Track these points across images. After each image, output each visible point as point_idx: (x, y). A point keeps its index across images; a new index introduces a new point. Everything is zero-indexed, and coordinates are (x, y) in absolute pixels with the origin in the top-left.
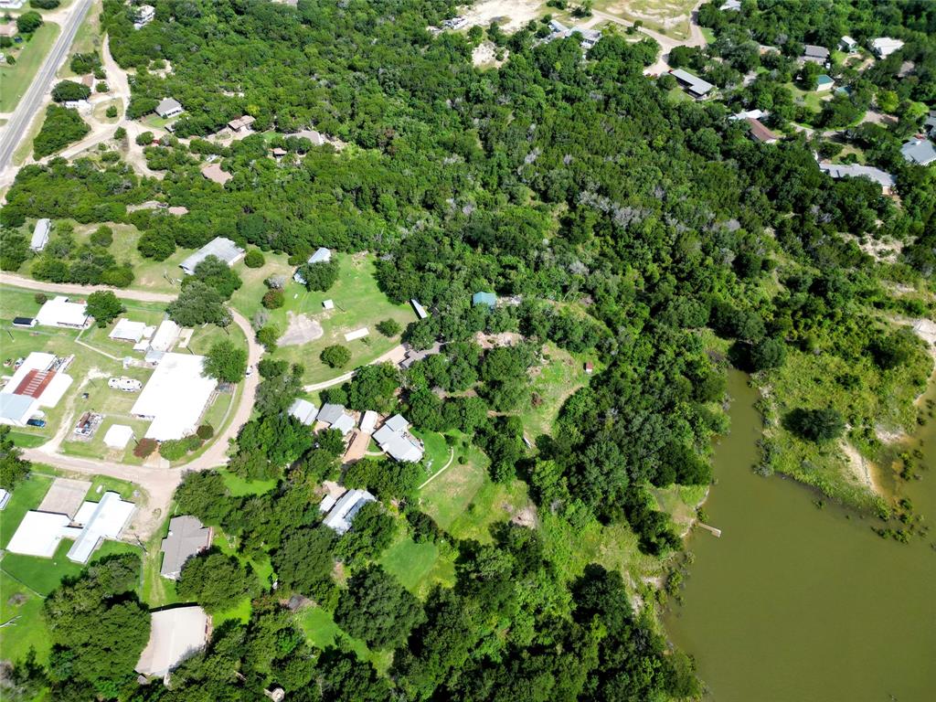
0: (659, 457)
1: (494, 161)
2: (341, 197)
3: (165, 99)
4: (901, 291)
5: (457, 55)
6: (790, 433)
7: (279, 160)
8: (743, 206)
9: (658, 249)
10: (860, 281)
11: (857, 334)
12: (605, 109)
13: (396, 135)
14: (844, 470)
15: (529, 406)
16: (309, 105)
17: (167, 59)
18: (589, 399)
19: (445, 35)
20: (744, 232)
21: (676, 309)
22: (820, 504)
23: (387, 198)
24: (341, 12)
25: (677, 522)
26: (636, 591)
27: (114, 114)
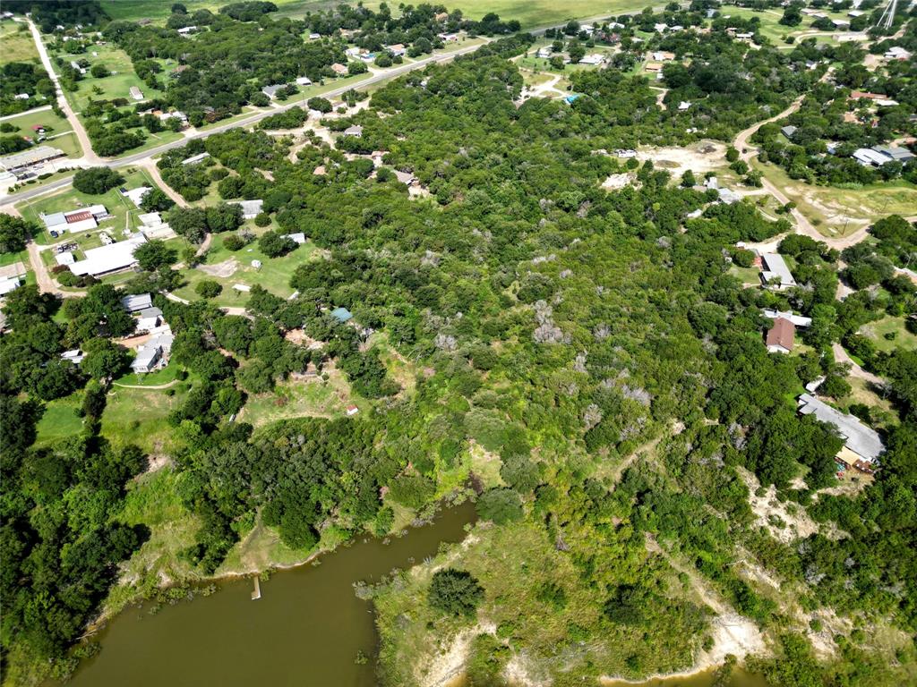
3: (358, 126)
6: (430, 585)
14: (427, 656)
15: (272, 401)
19: (606, 157)
25: (244, 560)
26: (144, 572)
27: (323, 123)
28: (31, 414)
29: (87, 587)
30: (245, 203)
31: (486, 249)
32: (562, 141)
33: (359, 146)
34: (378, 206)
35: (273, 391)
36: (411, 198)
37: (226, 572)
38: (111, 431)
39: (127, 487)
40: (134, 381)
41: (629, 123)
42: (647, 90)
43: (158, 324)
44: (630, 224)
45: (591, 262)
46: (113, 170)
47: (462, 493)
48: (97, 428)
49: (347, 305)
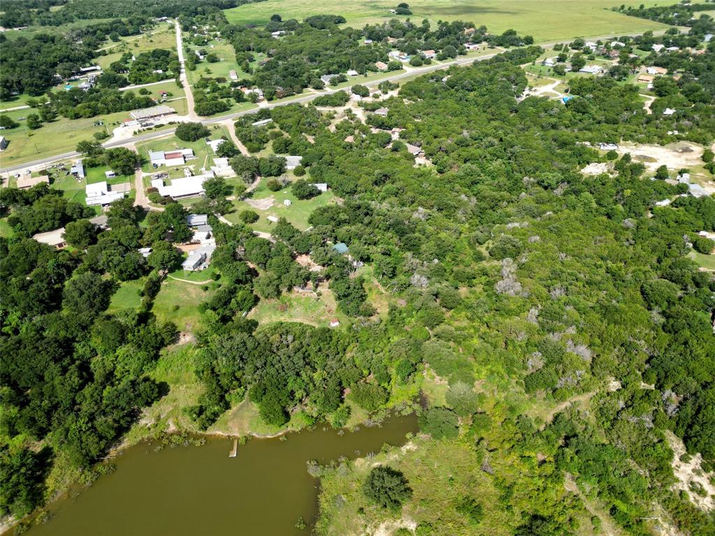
3: (387, 109)
6: (368, 476)
17: (421, 98)
19: (589, 148)
25: (230, 424)
26: (158, 418)
27: (360, 104)
28: (109, 288)
29: (115, 421)
30: (288, 157)
31: (470, 212)
32: (553, 132)
33: (383, 123)
34: (387, 170)
35: (279, 299)
36: (416, 166)
37: (216, 431)
38: (159, 309)
39: (162, 352)
40: (182, 276)
41: (615, 122)
42: (637, 96)
43: (208, 237)
44: (600, 205)
45: (559, 232)
46: (204, 125)
47: (410, 406)
48: (150, 306)
49: (348, 242)
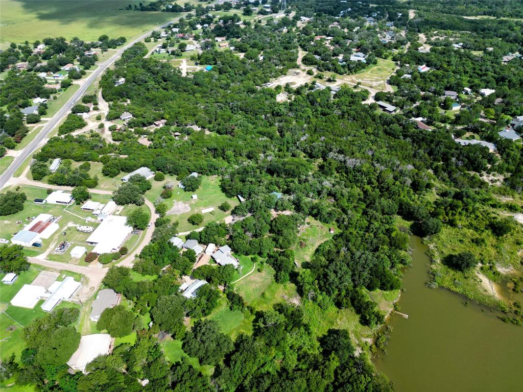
0: (370, 272)
1: (285, 139)
2: (206, 152)
3: (125, 113)
4: (505, 200)
5: (269, 97)
6: (447, 267)
7: (177, 138)
8: (415, 159)
9: (370, 178)
10: (482, 194)
11: (482, 219)
12: (342, 118)
13: (236, 128)
14: (479, 286)
15: (298, 247)
16: (194, 115)
17: (129, 98)
18: (331, 245)
19: (263, 89)
20: (416, 171)
21: (380, 204)
22: (466, 303)
23: (229, 153)
24: (214, 81)
25: (382, 309)
27: (100, 118)
30: (137, 173)
42: (234, 55)
